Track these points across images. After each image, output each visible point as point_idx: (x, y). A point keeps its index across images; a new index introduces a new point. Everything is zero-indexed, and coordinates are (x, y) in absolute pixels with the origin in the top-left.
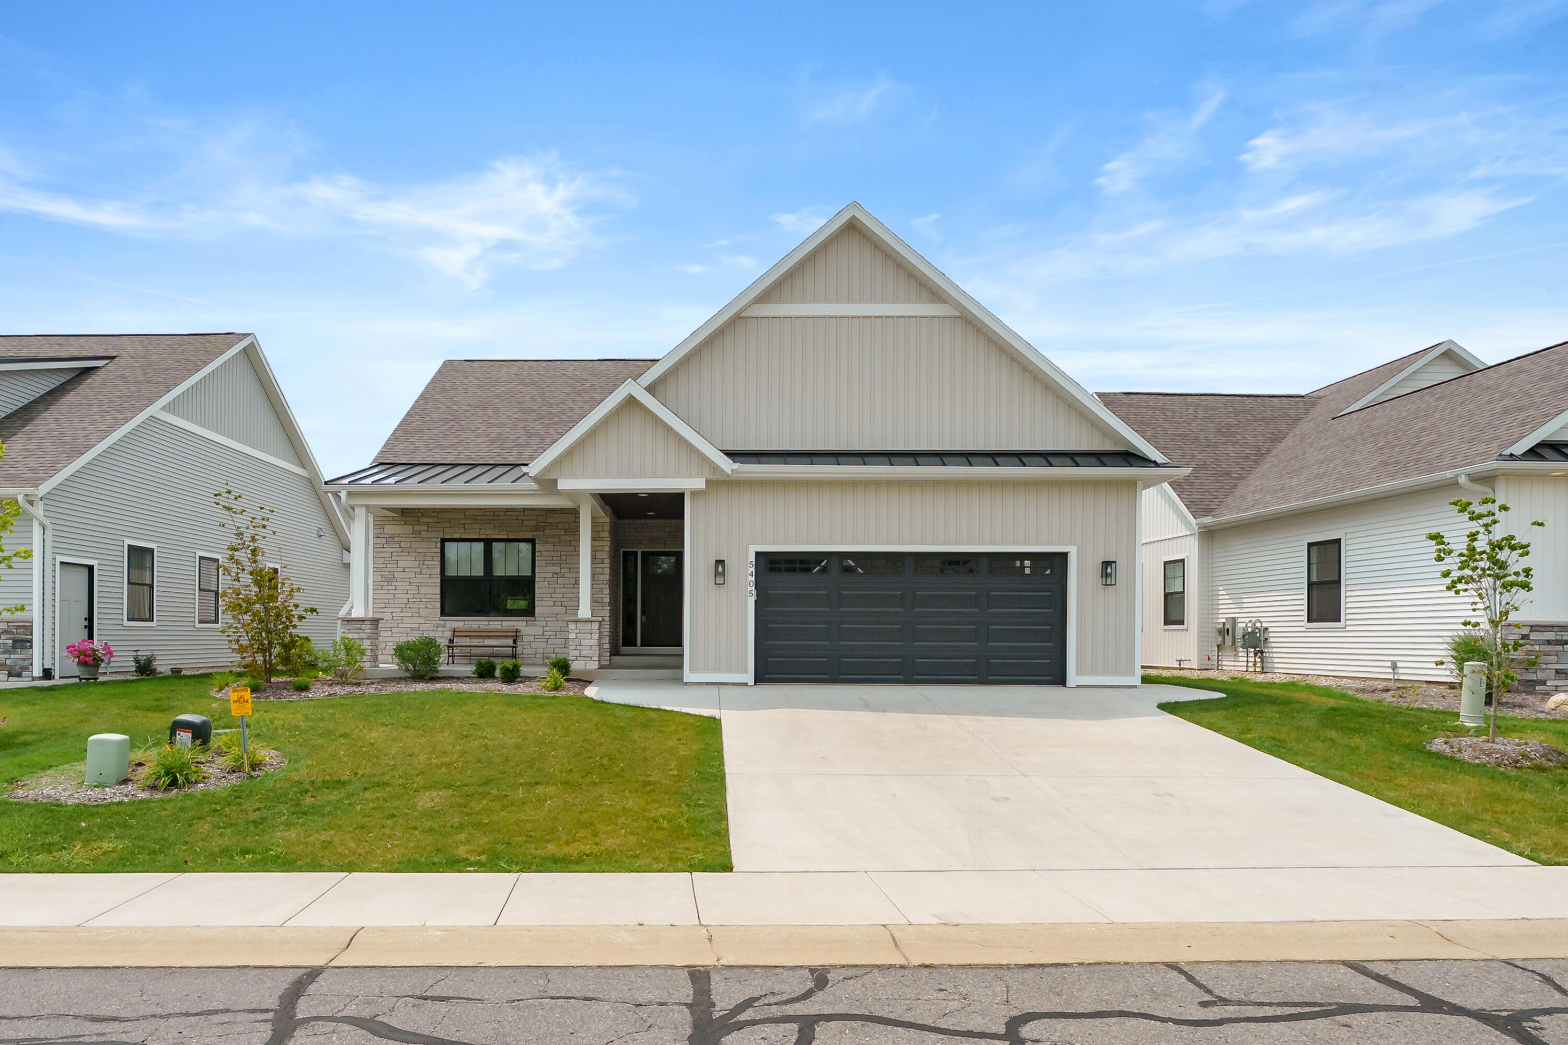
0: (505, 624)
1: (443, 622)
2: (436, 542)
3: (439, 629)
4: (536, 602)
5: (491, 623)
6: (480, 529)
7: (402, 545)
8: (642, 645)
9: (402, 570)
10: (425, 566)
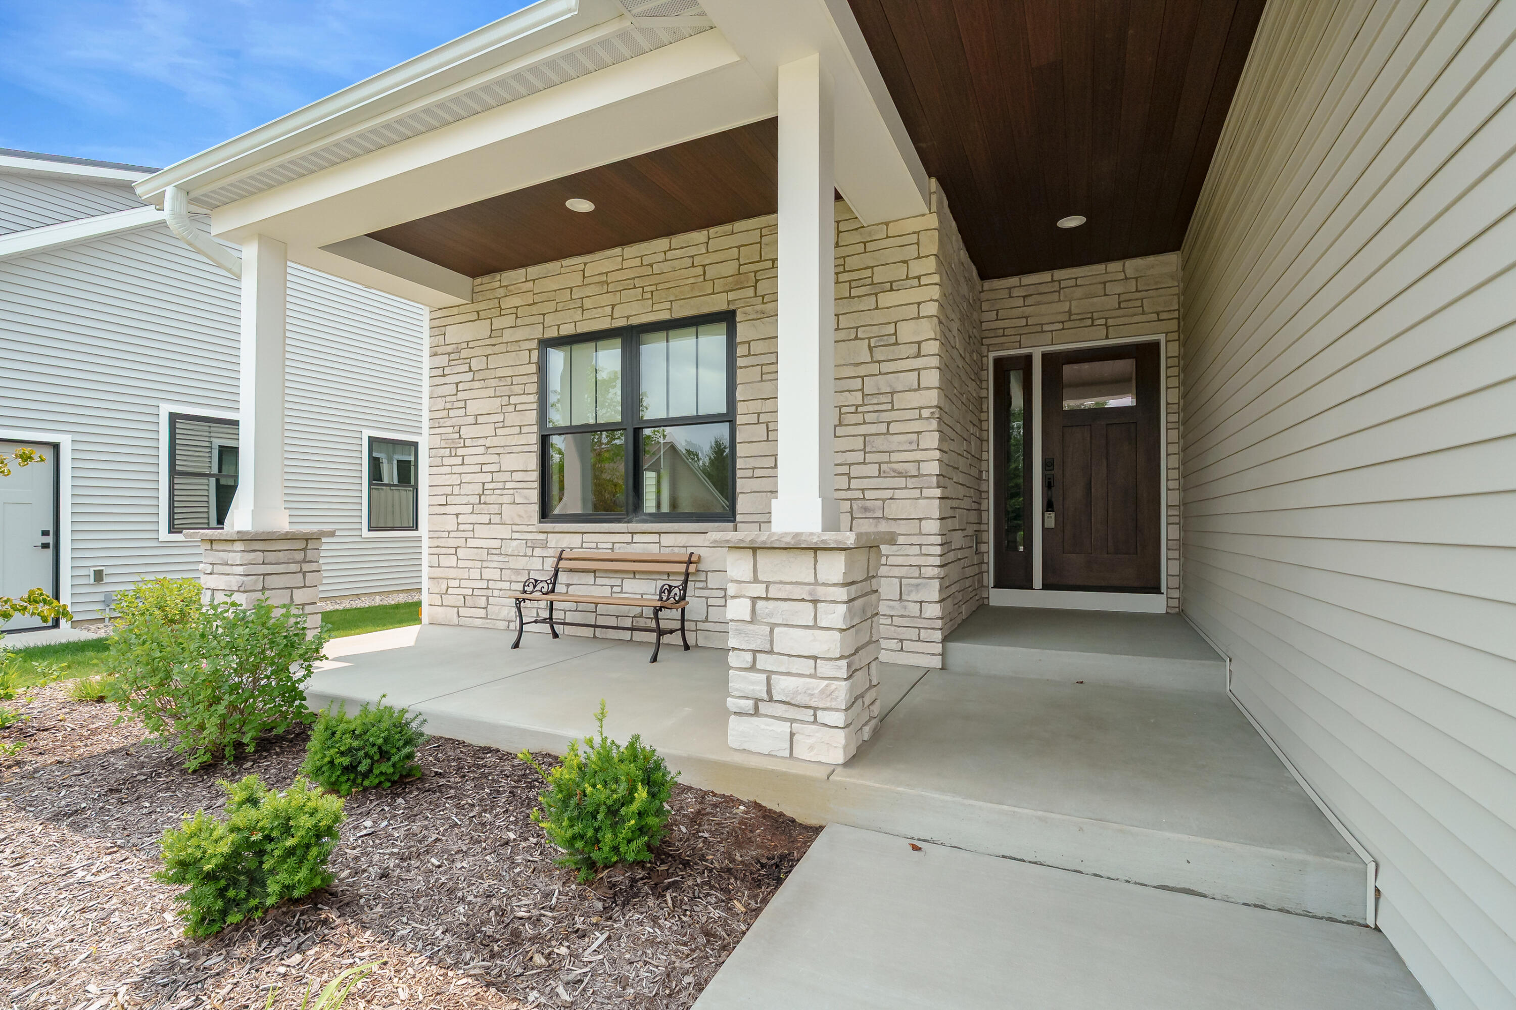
0: (667, 540)
1: (543, 536)
2: (530, 350)
3: (537, 552)
4: (739, 482)
5: (637, 538)
6: (613, 306)
7: (475, 365)
8: (1046, 586)
9: (471, 420)
10: (511, 408)
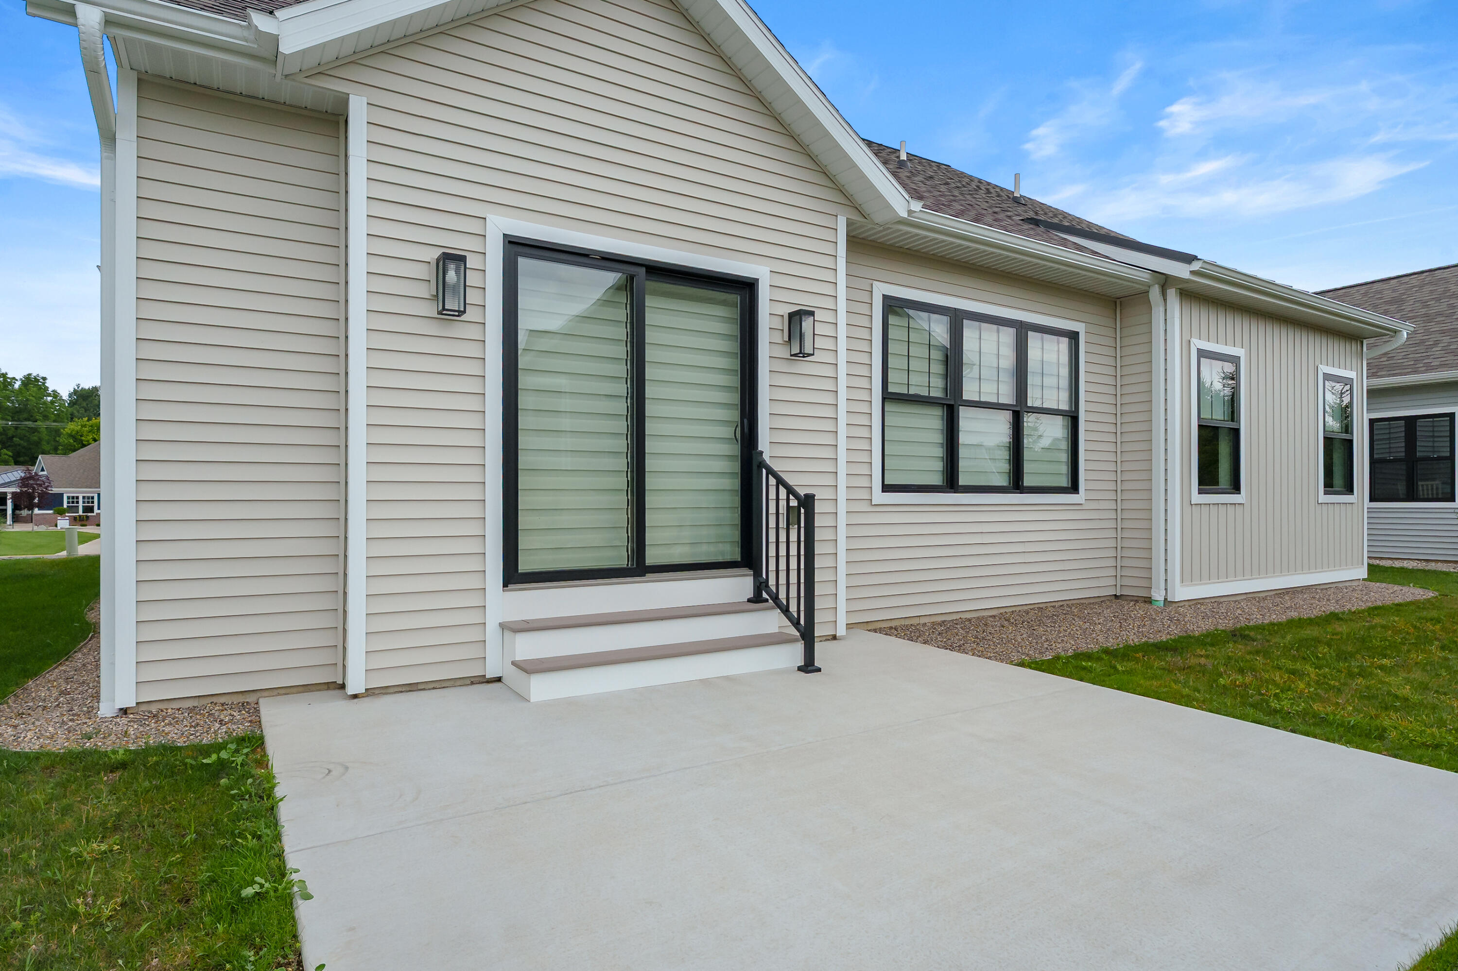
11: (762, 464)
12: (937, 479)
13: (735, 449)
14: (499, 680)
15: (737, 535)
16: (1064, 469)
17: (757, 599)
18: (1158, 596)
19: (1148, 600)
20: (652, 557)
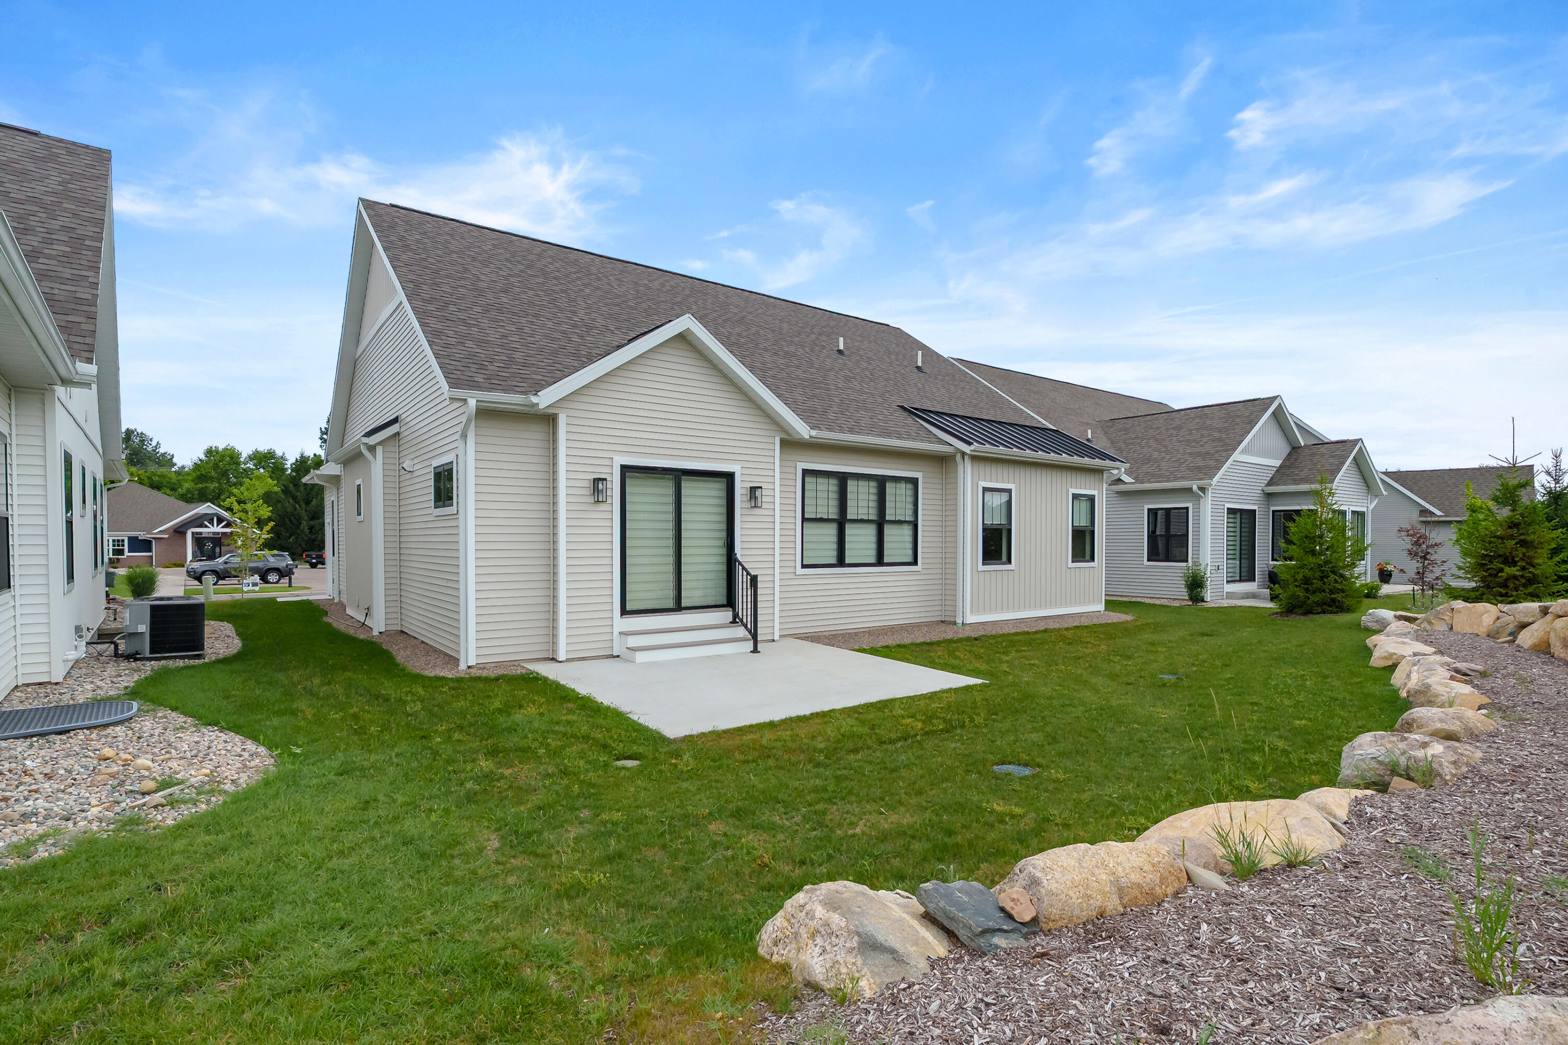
11: (736, 560)
12: (833, 561)
13: (724, 551)
14: (618, 656)
15: (725, 593)
16: (910, 552)
17: (734, 622)
18: (959, 621)
19: (955, 623)
20: (684, 603)
